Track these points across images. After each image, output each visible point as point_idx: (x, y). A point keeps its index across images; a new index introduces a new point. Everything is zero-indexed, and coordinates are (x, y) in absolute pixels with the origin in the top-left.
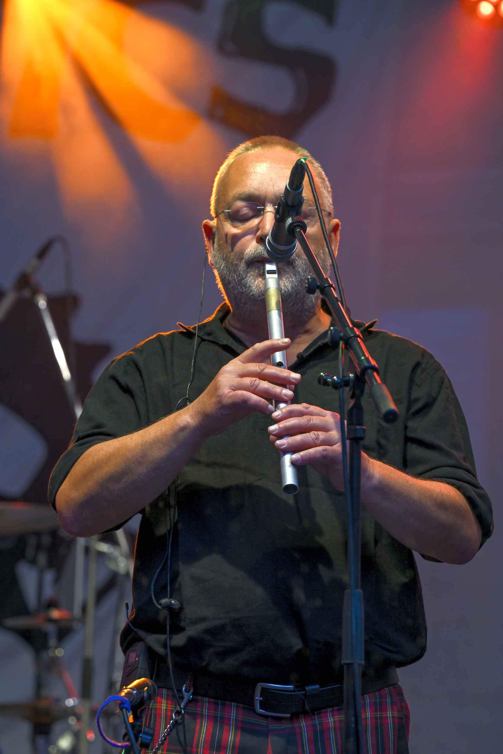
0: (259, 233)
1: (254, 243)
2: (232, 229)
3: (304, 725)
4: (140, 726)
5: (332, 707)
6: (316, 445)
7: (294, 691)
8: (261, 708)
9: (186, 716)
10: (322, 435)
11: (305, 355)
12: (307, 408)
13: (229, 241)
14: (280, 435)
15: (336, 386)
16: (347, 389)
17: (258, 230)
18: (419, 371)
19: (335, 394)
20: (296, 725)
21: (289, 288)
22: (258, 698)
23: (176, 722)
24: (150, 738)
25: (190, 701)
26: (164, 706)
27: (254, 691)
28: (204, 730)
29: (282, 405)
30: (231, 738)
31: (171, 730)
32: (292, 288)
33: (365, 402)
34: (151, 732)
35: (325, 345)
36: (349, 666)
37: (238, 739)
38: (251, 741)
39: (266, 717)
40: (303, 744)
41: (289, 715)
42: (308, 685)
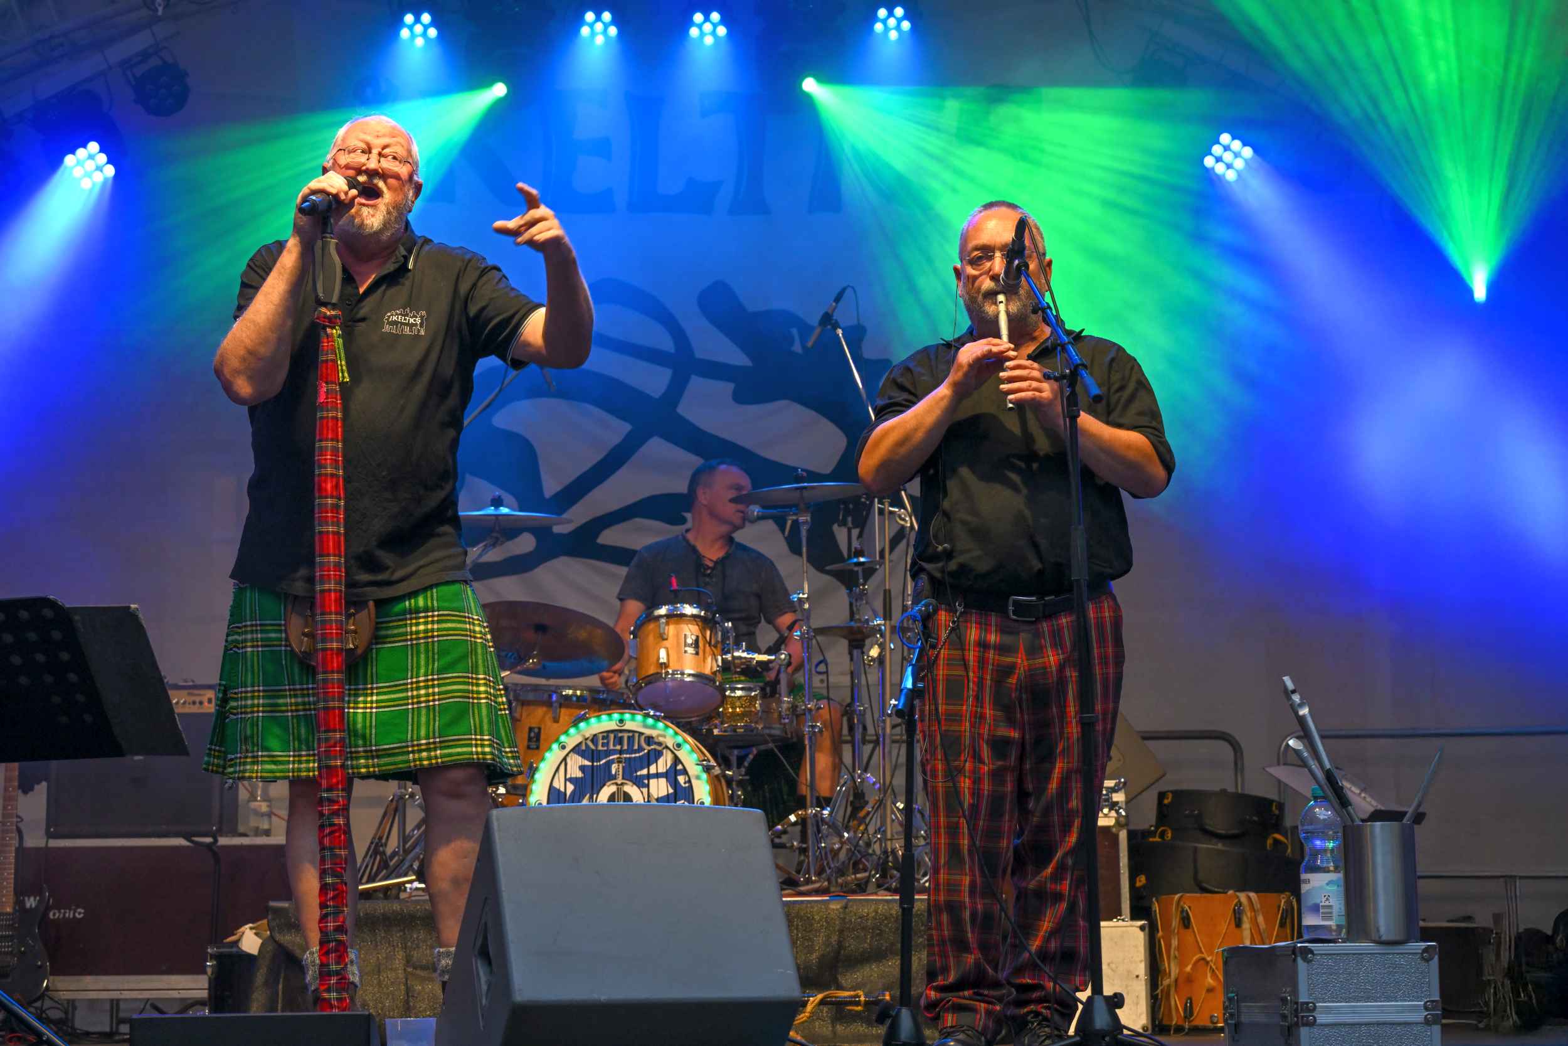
0: (992, 273)
1: (988, 280)
2: (971, 271)
3: (1045, 625)
5: (1065, 611)
7: (1036, 601)
8: (1014, 614)
9: (960, 624)
13: (971, 280)
17: (990, 270)
18: (1114, 365)
20: (1040, 626)
21: (1016, 312)
22: (1011, 608)
23: (953, 629)
25: (961, 613)
26: (943, 618)
27: (1007, 604)
28: (973, 633)
30: (993, 638)
31: (950, 633)
35: (1046, 349)
36: (1077, 581)
37: (998, 639)
38: (1008, 639)
39: (1017, 621)
40: (1045, 639)
41: (1033, 619)
42: (1046, 596)
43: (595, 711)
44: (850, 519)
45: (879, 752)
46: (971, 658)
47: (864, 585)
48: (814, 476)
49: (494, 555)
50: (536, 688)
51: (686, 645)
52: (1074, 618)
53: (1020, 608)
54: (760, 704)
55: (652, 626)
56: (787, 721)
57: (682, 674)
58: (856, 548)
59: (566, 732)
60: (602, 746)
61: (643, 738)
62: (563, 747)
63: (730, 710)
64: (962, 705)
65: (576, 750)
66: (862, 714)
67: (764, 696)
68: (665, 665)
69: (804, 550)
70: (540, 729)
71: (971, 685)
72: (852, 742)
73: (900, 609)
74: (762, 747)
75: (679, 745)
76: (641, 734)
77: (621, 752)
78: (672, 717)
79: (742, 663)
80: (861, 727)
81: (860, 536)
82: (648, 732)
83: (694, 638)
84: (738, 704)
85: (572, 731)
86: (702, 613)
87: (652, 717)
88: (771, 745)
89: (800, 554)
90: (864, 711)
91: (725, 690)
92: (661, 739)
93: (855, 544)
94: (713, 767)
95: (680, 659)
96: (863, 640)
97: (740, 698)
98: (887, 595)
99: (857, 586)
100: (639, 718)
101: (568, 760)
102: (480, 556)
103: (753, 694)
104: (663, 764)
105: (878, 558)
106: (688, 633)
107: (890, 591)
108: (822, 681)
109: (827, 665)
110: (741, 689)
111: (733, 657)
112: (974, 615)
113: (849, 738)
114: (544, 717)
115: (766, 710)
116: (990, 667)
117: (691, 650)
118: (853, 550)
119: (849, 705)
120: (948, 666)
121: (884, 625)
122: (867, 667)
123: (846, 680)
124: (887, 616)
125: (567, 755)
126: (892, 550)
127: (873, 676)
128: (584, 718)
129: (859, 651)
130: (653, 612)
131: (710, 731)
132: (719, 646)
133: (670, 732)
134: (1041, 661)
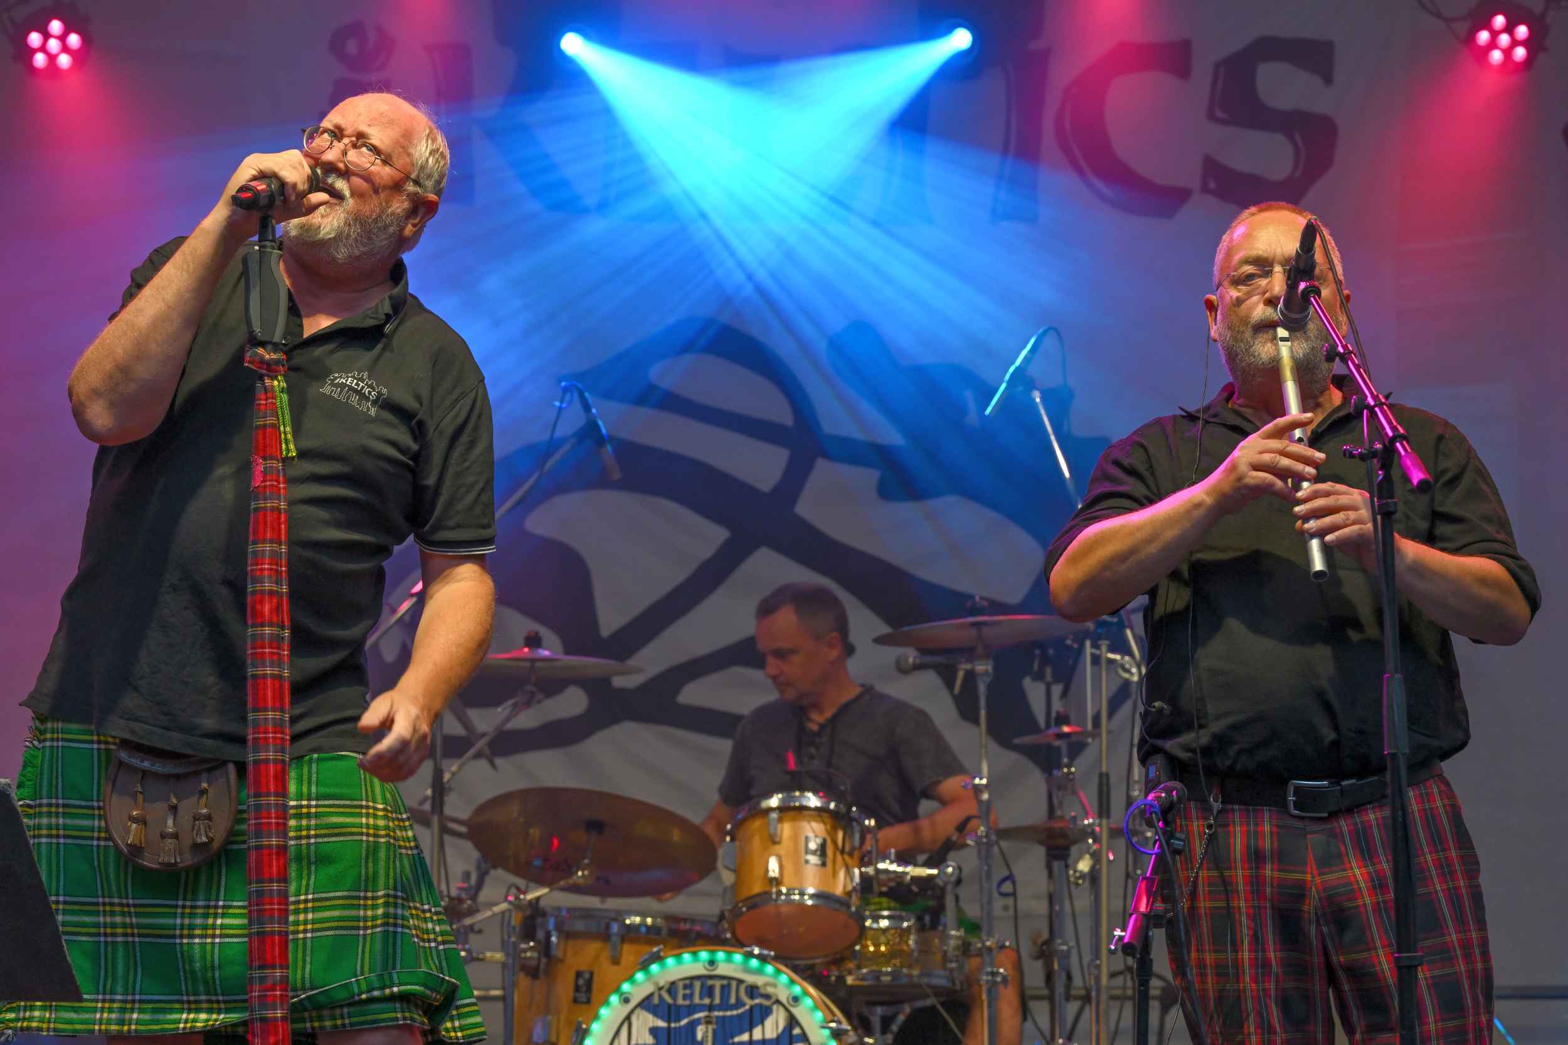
0: (1267, 295)
1: (1262, 306)
3: (1344, 824)
5: (1373, 803)
6: (1346, 526)
7: (1328, 787)
8: (1296, 808)
9: (1218, 829)
10: (1352, 515)
11: (1320, 430)
12: (1332, 487)
14: (1306, 518)
15: (1362, 457)
16: (1375, 461)
17: (1266, 291)
19: (1362, 467)
20: (1335, 824)
21: (1305, 354)
22: (1291, 798)
25: (1219, 812)
27: (1285, 792)
28: (1239, 841)
29: (1305, 484)
30: (1268, 845)
36: (1393, 756)
37: (1275, 844)
38: (1290, 844)
39: (1302, 818)
40: (1344, 844)
41: (1326, 815)
42: (1343, 780)
43: (673, 948)
44: (1048, 671)
45: (1089, 1013)
46: (1241, 880)
47: (1069, 766)
48: (997, 607)
49: (526, 720)
50: (586, 914)
51: (807, 851)
52: (1387, 812)
53: (1306, 799)
54: (916, 942)
55: (757, 823)
56: (954, 965)
57: (802, 894)
58: (1058, 713)
59: (630, 978)
60: (685, 997)
61: (742, 988)
62: (626, 1001)
63: (872, 949)
65: (646, 1004)
66: (1066, 955)
67: (921, 928)
68: (777, 882)
69: (983, 713)
70: (592, 974)
71: (1243, 919)
72: (1051, 999)
73: (1123, 804)
74: (920, 1004)
75: (796, 999)
76: (740, 982)
77: (710, 1008)
78: (785, 958)
79: (890, 880)
80: (1064, 976)
81: (1065, 694)
82: (750, 979)
83: (819, 841)
84: (883, 939)
85: (640, 976)
86: (832, 806)
87: (759, 957)
88: (929, 1002)
89: (976, 721)
90: (1069, 951)
91: (864, 920)
92: (770, 990)
93: (1057, 706)
94: (847, 1031)
95: (798, 872)
96: (1067, 848)
97: (885, 931)
98: (1104, 782)
99: (1060, 767)
100: (738, 958)
101: (634, 1018)
102: (508, 719)
103: (905, 924)
104: (772, 1027)
105: (1090, 727)
106: (811, 835)
107: (1107, 775)
108: (1006, 908)
109: (1014, 883)
110: (888, 917)
111: (878, 871)
112: (1237, 812)
113: (1046, 992)
114: (597, 957)
115: (924, 948)
116: (1268, 889)
117: (814, 859)
118: (1054, 715)
119: (1046, 943)
120: (1210, 897)
121: (1100, 825)
122: (1073, 887)
123: (1042, 907)
124: (1104, 810)
125: (632, 1012)
126: (1111, 714)
127: (1082, 901)
128: (658, 958)
129: (1062, 863)
130: (759, 803)
131: (841, 979)
132: (856, 854)
133: (784, 979)
134: (1341, 875)
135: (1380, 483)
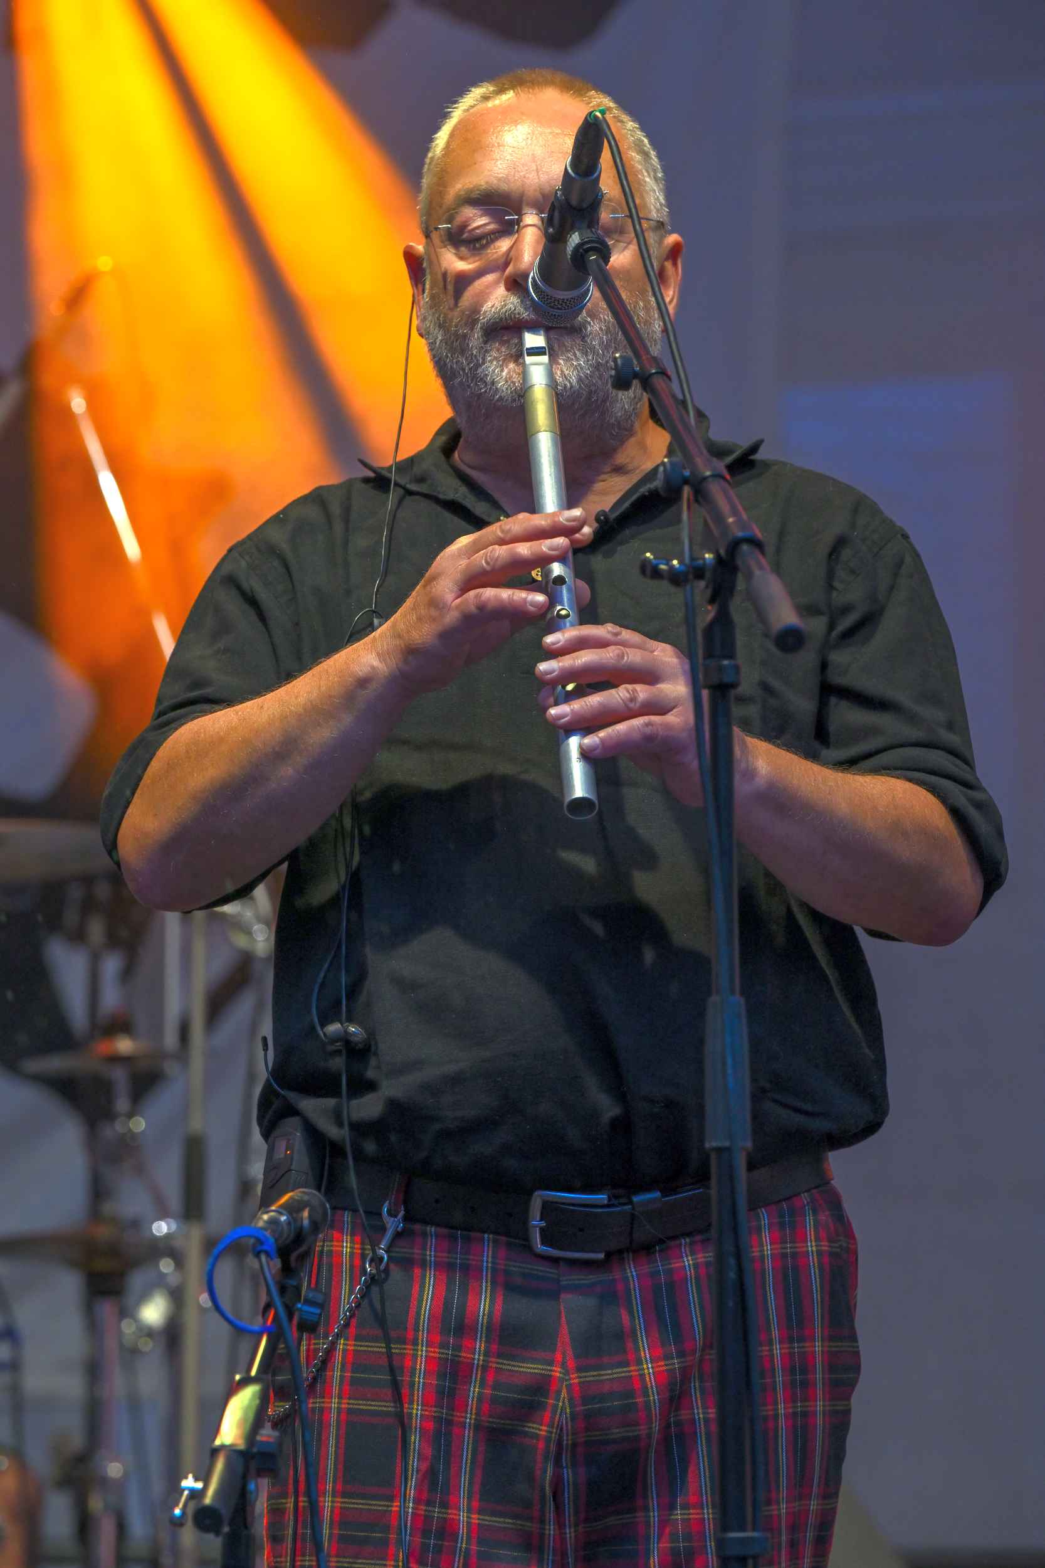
0: (510, 270)
1: (501, 291)
2: (455, 262)
3: (634, 1273)
4: (298, 1289)
5: (689, 1234)
6: (630, 716)
7: (608, 1206)
8: (544, 1242)
9: (392, 1266)
11: (613, 516)
12: (612, 632)
13: (450, 287)
15: (676, 579)
16: (702, 584)
17: (507, 264)
19: (677, 596)
20: (616, 1275)
21: (574, 380)
22: (536, 1222)
23: (372, 1278)
24: (318, 1311)
25: (398, 1235)
26: (346, 1247)
27: (527, 1210)
28: (429, 1292)
30: (484, 1306)
31: (362, 1295)
32: (580, 380)
33: (738, 608)
34: (320, 1298)
35: (654, 495)
36: (722, 1150)
37: (499, 1307)
38: (525, 1309)
39: (555, 1261)
40: (631, 1313)
41: (601, 1256)
42: (636, 1193)
46: (421, 1366)
53: (563, 1227)
64: (391, 1499)
71: (414, 1439)
112: (432, 1242)
116: (474, 1390)
120: (353, 1388)
134: (620, 1372)
135: (709, 630)
